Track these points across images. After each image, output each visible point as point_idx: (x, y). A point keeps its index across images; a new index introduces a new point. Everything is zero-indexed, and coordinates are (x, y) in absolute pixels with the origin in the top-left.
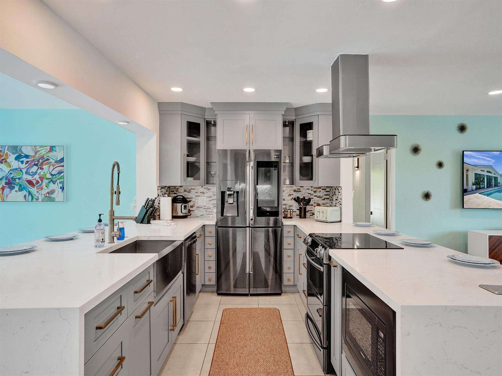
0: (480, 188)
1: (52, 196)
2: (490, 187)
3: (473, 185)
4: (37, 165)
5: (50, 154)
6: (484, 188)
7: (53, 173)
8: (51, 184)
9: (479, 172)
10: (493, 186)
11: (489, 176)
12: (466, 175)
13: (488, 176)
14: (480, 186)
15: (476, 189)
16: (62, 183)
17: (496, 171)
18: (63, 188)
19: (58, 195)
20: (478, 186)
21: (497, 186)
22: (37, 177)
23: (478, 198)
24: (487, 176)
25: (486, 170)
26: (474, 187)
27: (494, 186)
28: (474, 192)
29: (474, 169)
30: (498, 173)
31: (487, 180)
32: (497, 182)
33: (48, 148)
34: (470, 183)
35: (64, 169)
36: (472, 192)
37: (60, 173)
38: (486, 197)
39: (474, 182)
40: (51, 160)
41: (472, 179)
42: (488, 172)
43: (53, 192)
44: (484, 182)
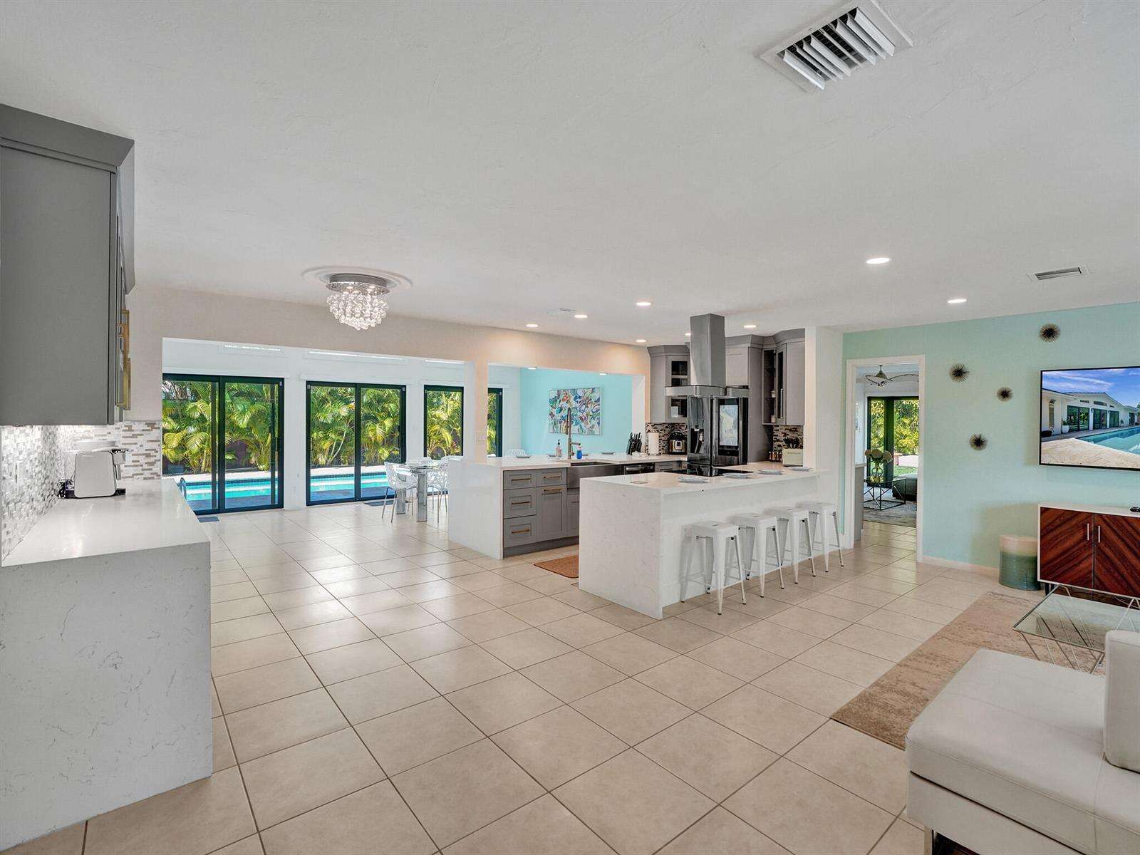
0: (1079, 430)
1: (594, 430)
2: (1100, 428)
3: (1065, 424)
4: (584, 404)
5: (592, 395)
6: (1088, 429)
7: (594, 410)
8: (593, 420)
9: (1077, 403)
10: (1108, 427)
11: (1100, 410)
12: (1050, 408)
13: (1097, 410)
14: (1079, 427)
15: (1071, 431)
16: (598, 419)
17: (1116, 403)
18: (599, 423)
19: (596, 430)
20: (1075, 427)
21: (1118, 426)
22: (585, 414)
23: (1074, 446)
24: (1095, 410)
25: (1092, 400)
26: (1066, 428)
27: (1110, 427)
28: (1065, 435)
29: (1066, 399)
30: (1120, 405)
31: (1095, 416)
32: (1116, 421)
33: (591, 390)
34: (1058, 422)
35: (600, 407)
36: (1062, 435)
37: (597, 411)
38: (1092, 444)
39: (1065, 419)
40: (593, 400)
41: (1061, 414)
42: (1095, 403)
43: (593, 427)
44: (1088, 420)
